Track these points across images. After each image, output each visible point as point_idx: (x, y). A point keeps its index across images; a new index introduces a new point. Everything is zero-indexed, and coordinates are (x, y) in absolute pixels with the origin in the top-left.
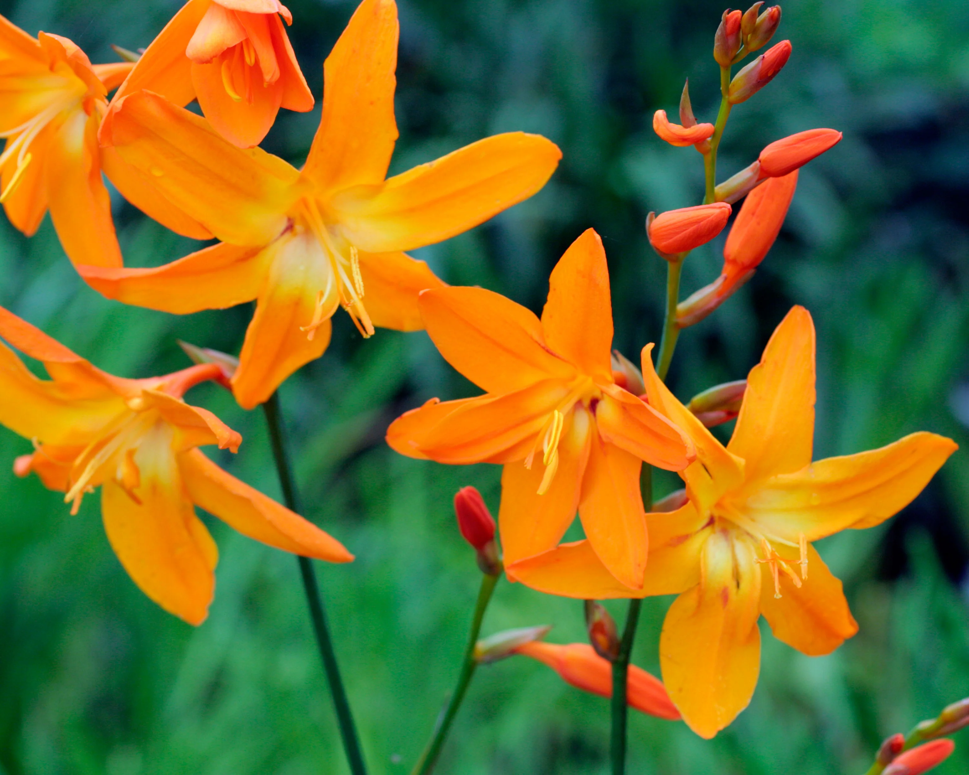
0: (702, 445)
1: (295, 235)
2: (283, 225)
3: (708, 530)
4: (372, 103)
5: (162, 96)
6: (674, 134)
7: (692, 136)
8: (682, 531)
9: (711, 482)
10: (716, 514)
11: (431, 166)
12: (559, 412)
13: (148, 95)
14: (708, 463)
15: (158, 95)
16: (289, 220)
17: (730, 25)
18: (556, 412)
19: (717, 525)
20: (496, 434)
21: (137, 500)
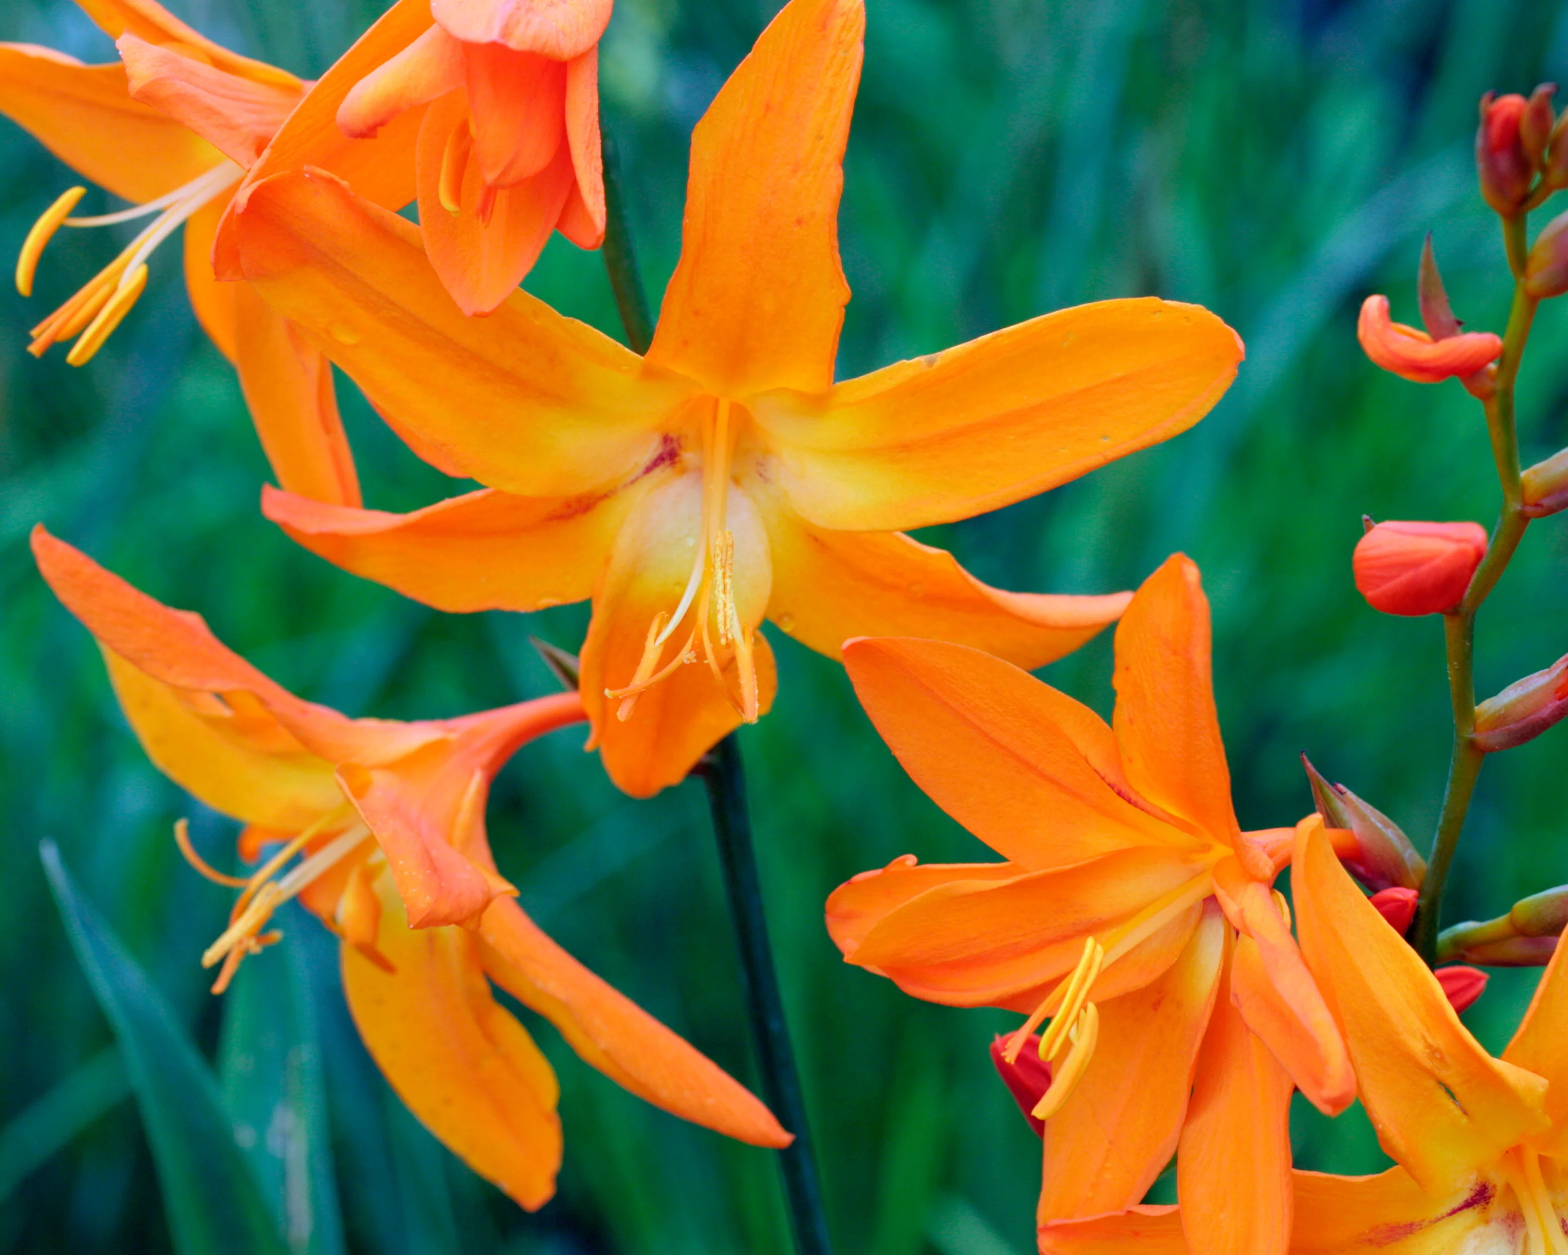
0: (1439, 1041)
1: (684, 471)
2: (653, 448)
3: (1470, 1215)
4: (799, 222)
5: (344, 183)
6: (1393, 353)
7: (1440, 363)
8: (1399, 1215)
9: (1464, 1120)
10: (1497, 1179)
11: (931, 363)
12: (1097, 941)
13: (314, 177)
14: (1453, 1080)
15: (336, 178)
16: (666, 439)
17: (1496, 129)
18: (1090, 942)
19: (1496, 1208)
20: (1018, 952)
21: (386, 966)
